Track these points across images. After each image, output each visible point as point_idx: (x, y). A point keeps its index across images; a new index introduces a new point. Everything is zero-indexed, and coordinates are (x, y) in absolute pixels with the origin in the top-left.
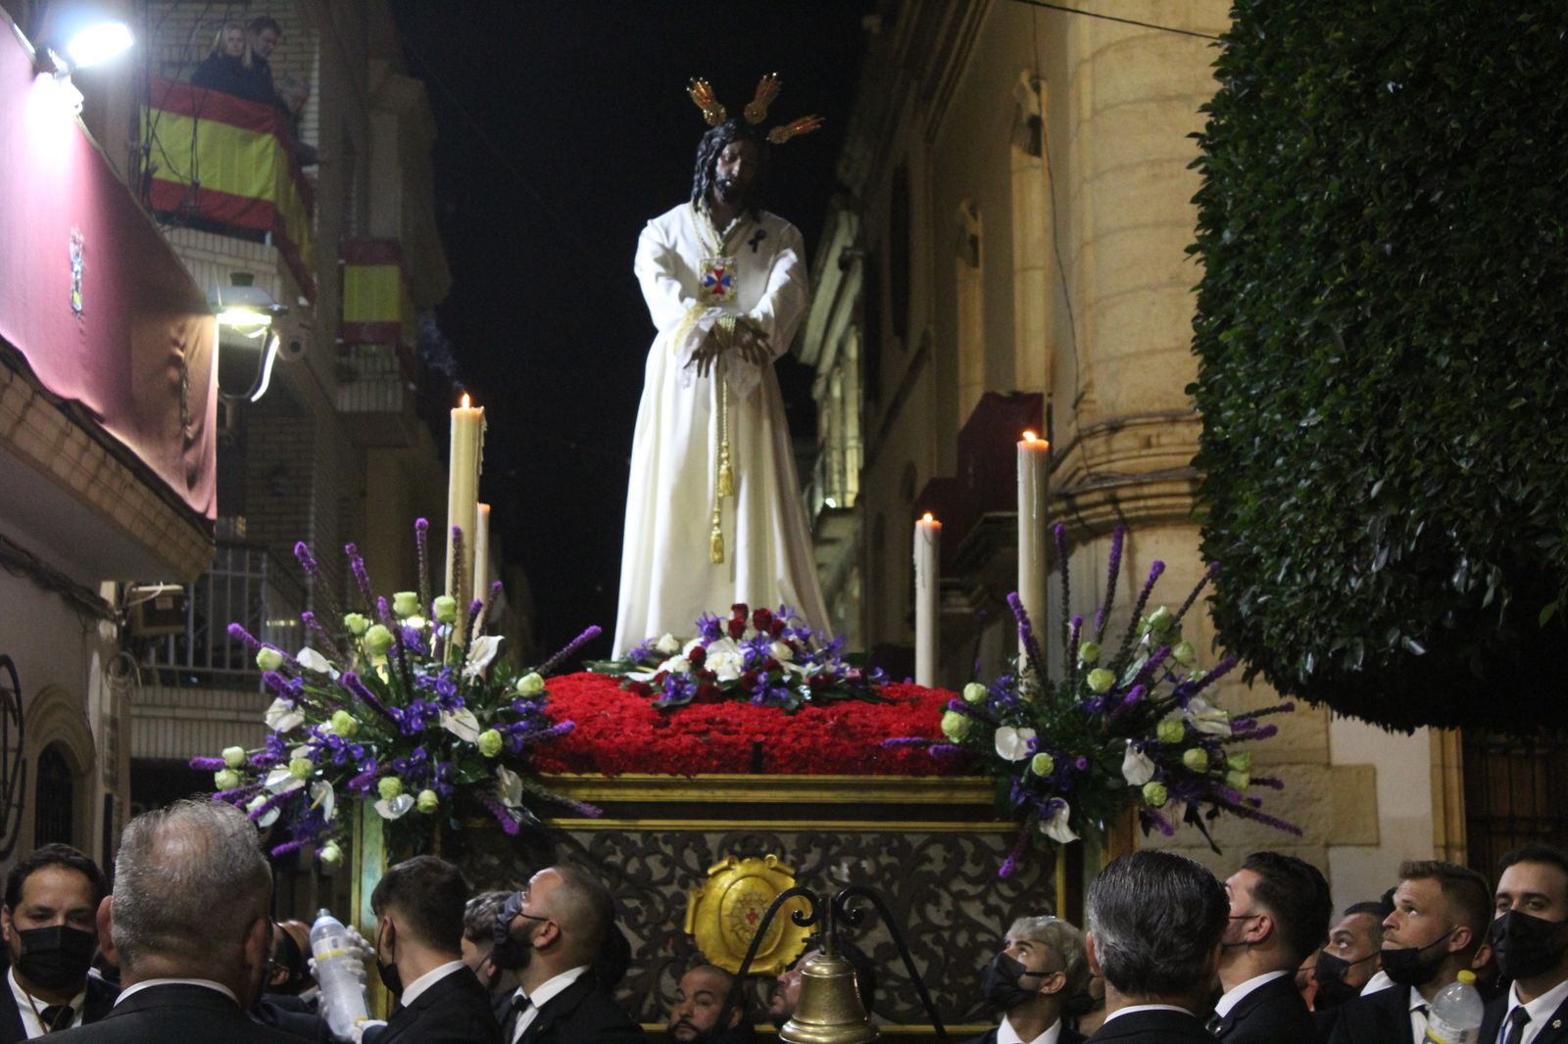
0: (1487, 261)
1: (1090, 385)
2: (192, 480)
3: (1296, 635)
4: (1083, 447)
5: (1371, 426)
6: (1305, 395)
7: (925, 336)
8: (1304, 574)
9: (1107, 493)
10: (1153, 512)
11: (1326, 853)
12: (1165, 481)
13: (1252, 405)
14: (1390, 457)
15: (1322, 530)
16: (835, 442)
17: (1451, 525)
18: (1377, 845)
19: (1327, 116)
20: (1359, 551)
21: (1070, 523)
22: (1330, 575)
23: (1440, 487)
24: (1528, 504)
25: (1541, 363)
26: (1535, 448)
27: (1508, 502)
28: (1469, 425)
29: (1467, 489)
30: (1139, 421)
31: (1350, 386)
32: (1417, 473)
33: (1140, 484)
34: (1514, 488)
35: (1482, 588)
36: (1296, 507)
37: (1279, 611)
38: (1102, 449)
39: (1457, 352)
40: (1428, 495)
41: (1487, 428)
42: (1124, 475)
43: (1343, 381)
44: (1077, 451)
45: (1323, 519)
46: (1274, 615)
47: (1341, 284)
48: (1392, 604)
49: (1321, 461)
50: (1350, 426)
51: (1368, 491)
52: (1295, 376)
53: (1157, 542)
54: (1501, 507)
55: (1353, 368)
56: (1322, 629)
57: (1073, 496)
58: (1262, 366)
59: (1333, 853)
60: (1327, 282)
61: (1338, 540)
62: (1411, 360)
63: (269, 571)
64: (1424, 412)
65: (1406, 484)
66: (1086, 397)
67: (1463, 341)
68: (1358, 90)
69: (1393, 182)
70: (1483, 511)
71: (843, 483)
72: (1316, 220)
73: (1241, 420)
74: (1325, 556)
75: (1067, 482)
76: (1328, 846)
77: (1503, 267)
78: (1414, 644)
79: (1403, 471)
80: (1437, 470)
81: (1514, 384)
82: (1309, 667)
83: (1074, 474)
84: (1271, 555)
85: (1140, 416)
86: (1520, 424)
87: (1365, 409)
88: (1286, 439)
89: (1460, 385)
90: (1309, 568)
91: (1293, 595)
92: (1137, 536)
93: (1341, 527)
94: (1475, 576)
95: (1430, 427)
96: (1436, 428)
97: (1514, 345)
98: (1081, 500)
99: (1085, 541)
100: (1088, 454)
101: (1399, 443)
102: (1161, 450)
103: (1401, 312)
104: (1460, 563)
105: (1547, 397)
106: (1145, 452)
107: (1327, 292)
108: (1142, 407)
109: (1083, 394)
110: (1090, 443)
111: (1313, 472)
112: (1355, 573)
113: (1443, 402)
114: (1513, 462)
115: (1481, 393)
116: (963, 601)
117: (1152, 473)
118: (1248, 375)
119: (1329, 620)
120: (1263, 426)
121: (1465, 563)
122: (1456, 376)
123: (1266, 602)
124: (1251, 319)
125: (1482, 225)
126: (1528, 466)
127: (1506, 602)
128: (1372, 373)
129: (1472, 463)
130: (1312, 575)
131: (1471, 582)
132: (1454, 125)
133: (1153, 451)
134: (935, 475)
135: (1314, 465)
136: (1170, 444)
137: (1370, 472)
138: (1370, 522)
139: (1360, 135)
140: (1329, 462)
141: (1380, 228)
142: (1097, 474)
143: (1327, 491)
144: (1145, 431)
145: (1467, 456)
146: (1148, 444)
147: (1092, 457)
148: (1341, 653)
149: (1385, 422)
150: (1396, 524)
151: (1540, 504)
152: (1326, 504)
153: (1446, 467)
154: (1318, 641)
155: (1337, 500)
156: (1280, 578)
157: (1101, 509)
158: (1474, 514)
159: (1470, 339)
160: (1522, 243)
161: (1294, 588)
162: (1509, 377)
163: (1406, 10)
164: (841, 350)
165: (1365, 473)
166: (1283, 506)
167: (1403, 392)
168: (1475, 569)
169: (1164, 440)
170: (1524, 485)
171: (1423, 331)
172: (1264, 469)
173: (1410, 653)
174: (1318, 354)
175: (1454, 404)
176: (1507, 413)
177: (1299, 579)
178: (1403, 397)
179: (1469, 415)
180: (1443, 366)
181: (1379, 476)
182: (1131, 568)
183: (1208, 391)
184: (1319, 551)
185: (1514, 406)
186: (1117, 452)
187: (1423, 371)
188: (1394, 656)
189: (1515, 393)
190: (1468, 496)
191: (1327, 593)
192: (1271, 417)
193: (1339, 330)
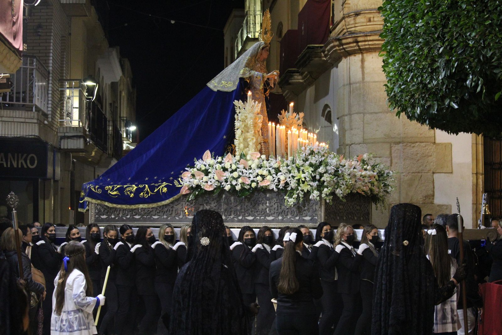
2: (15, 37)
3: (414, 100)
4: (345, 21)
5: (440, 28)
6: (418, 15)
8: (417, 78)
9: (354, 39)
10: (371, 46)
11: (433, 176)
12: (375, 35)
13: (400, 17)
14: (446, 39)
15: (423, 63)
16: (252, 13)
17: (466, 63)
18: (452, 173)
20: (435, 71)
21: (340, 50)
22: (426, 80)
23: (462, 50)
24: (492, 57)
25: (496, 9)
26: (494, 38)
27: (484, 56)
28: (472, 29)
29: (472, 51)
30: (366, 12)
31: (433, 13)
32: (455, 45)
33: (366, 36)
34: (487, 51)
35: (477, 85)
36: (414, 55)
37: (408, 91)
38: (352, 22)
39: (468, 3)
40: (459, 53)
41: (478, 30)
42: (360, 32)
43: (431, 11)
44: (343, 22)
45: (423, 60)
46: (407, 93)
48: (447, 90)
49: (423, 39)
50: (433, 27)
51: (438, 50)
52: (415, 8)
53: (372, 58)
54: (483, 58)
55: (434, 7)
56: (423, 98)
57: (341, 40)
58: (404, 3)
59: (436, 176)
61: (429, 67)
62: (453, 5)
63: (36, 65)
64: (457, 24)
65: (451, 49)
66: (346, 2)
70: (477, 59)
71: (255, 28)
73: (397, 22)
74: (424, 73)
75: (339, 34)
76: (434, 173)
78: (454, 104)
79: (450, 44)
80: (462, 44)
81: (487, 16)
82: (418, 112)
83: (342, 31)
84: (406, 71)
85: (367, 10)
86: (489, 29)
87: (438, 21)
88: (411, 30)
89: (469, 15)
90: (419, 76)
91: (413, 86)
92: (365, 55)
93: (430, 63)
94: (475, 82)
95: (459, 29)
96: (461, 30)
97: (487, 2)
98: (344, 41)
99: (346, 57)
100: (347, 24)
101: (449, 34)
102: (375, 23)
104: (469, 77)
105: (498, 21)
106: (368, 24)
108: (368, 7)
110: (348, 20)
111: (420, 42)
112: (435, 79)
113: (464, 21)
114: (487, 43)
115: (476, 18)
116: (300, 77)
117: (371, 32)
118: (399, 6)
119: (425, 95)
120: (404, 25)
121: (471, 77)
122: (468, 12)
123: (404, 88)
126: (491, 44)
127: (484, 91)
128: (440, 9)
129: (473, 42)
130: (420, 79)
131: (473, 84)
133: (371, 23)
134: (290, 29)
135: (421, 40)
136: (378, 21)
137: (439, 44)
138: (440, 61)
140: (426, 39)
142: (350, 31)
143: (425, 50)
144: (369, 16)
145: (472, 40)
146: (370, 21)
147: (349, 25)
148: (429, 107)
149: (445, 26)
150: (448, 62)
151: (496, 58)
152: (424, 54)
153: (465, 43)
154: (421, 102)
155: (429, 53)
156: (409, 80)
157: (352, 45)
158: (474, 60)
161: (414, 83)
162: (486, 13)
165: (438, 44)
166: (410, 54)
167: (451, 16)
168: (474, 80)
169: (375, 19)
170: (490, 51)
172: (404, 40)
173: (453, 108)
175: (467, 21)
176: (485, 26)
177: (415, 80)
178: (451, 18)
179: (472, 25)
180: (464, 8)
181: (442, 45)
182: (363, 67)
183: (386, 10)
184: (422, 71)
185: (487, 23)
186: (358, 23)
187: (457, 9)
188: (447, 109)
189: (487, 19)
190: (472, 54)
191: (425, 86)
192: (407, 22)
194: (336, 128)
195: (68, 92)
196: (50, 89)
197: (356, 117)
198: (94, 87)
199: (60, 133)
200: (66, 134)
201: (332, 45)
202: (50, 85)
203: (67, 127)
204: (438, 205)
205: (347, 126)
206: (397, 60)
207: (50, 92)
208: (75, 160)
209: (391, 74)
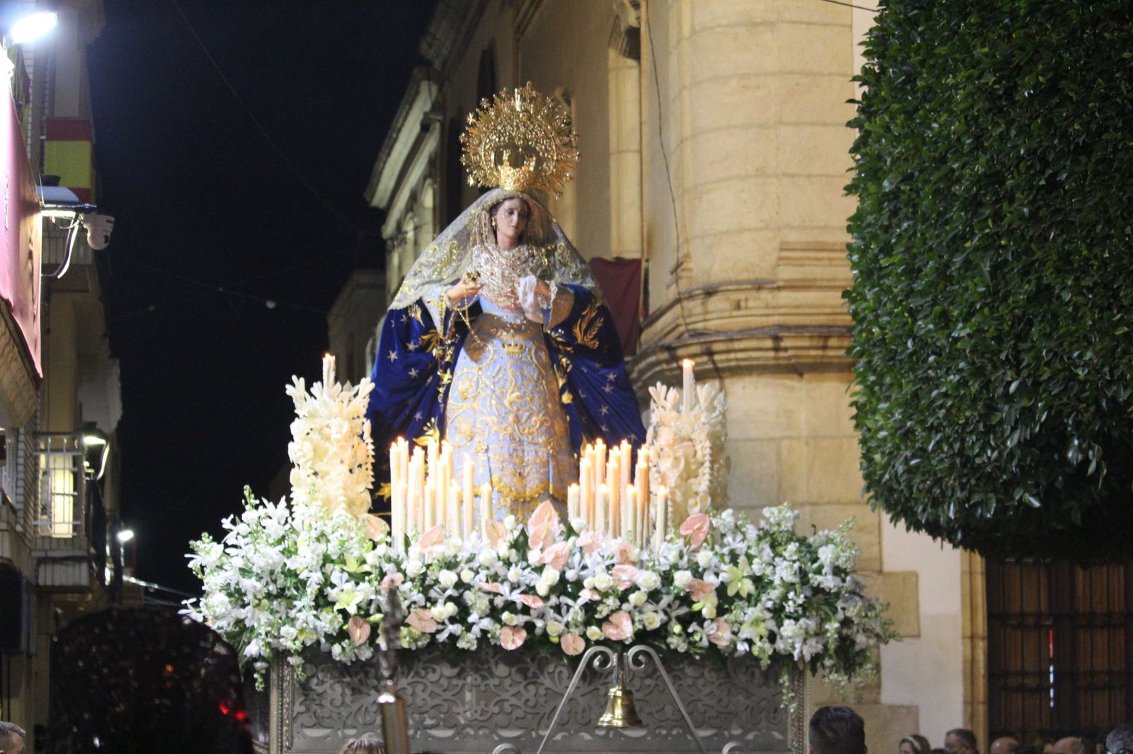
0: (1100, 227)
1: (687, 256)
3: (942, 490)
4: (682, 308)
5: (1010, 340)
6: (955, 312)
8: (951, 446)
9: (704, 347)
10: (742, 363)
12: (752, 337)
14: (1025, 363)
15: (968, 414)
17: (1068, 415)
18: (918, 636)
19: (976, 109)
20: (996, 430)
21: (671, 370)
22: (972, 447)
23: (1062, 388)
24: (1127, 404)
27: (1113, 400)
28: (1085, 344)
29: (1083, 390)
30: (731, 287)
31: (994, 309)
32: (1045, 377)
33: (732, 340)
34: (1118, 392)
35: (1086, 462)
36: (945, 396)
37: (929, 472)
38: (699, 310)
39: (1078, 290)
40: (1053, 393)
41: (1099, 347)
42: (718, 332)
43: (987, 305)
44: (676, 311)
45: (968, 405)
46: (924, 474)
47: (987, 234)
49: (968, 362)
50: (993, 338)
51: (1007, 388)
52: (947, 298)
53: (744, 388)
54: (1107, 404)
55: (995, 296)
56: (963, 486)
57: (674, 349)
58: (918, 287)
60: (976, 231)
61: (979, 421)
62: (1043, 294)
64: (1051, 333)
65: (1036, 384)
66: (684, 266)
67: (1083, 283)
68: (1001, 93)
69: (1029, 163)
70: (1094, 407)
72: (966, 183)
74: (968, 433)
75: (665, 336)
77: (1113, 231)
78: (1032, 500)
79: (1035, 375)
80: (1060, 375)
81: (1119, 316)
82: (951, 514)
83: (673, 329)
84: (923, 429)
85: (730, 283)
86: (1123, 345)
87: (1006, 328)
88: (938, 344)
89: (1079, 315)
90: (955, 440)
91: (941, 460)
92: (727, 382)
93: (982, 412)
94: (1083, 452)
95: (1056, 344)
96: (1061, 345)
97: (1119, 288)
98: (680, 352)
100: (686, 313)
101: (1032, 353)
102: (749, 312)
103: (1034, 258)
104: (1073, 442)
106: (735, 313)
107: (977, 239)
108: (733, 276)
109: (682, 263)
110: (688, 305)
111: (961, 370)
112: (992, 447)
113: (1066, 326)
114: (1117, 373)
115: (1094, 321)
117: (741, 331)
119: (969, 480)
120: (916, 332)
121: (1076, 442)
122: (1076, 308)
123: (917, 464)
124: (908, 250)
125: (1096, 200)
126: (1128, 376)
127: (1105, 472)
128: (1011, 301)
129: (1086, 371)
130: (957, 446)
131: (1081, 456)
132: (1077, 127)
133: (742, 313)
135: (962, 365)
136: (758, 308)
137: (1010, 374)
138: (1006, 409)
139: (1003, 126)
140: (975, 364)
141: (1018, 195)
142: (694, 330)
143: (972, 385)
144: (735, 296)
145: (1083, 366)
146: (738, 307)
147: (690, 315)
148: (977, 505)
149: (1020, 338)
150: (1028, 414)
152: (971, 395)
153: (1067, 373)
154: (959, 495)
155: (980, 392)
156: (930, 447)
157: (698, 360)
158: (1087, 408)
159: (1087, 281)
160: (1126, 215)
161: (943, 456)
162: (1115, 311)
163: (1038, 38)
164: (414, 198)
165: (1005, 374)
166: (934, 393)
167: (1035, 316)
168: (1083, 447)
169: (751, 304)
170: (1126, 390)
171: (1051, 273)
172: (917, 363)
173: (1029, 507)
174: (967, 283)
175: (1074, 328)
176: (1114, 337)
177: (946, 448)
178: (1036, 321)
179: (1085, 337)
180: (1067, 299)
181: (1015, 377)
184: (964, 429)
185: (1119, 332)
186: (712, 312)
187: (1050, 302)
188: (1017, 508)
189: (1120, 323)
190: (1085, 395)
191: (967, 461)
192: (924, 326)
193: (986, 267)
195: (43, 460)
196: (21, 453)
198: (101, 448)
199: (36, 550)
200: (51, 554)
201: (652, 359)
202: (21, 446)
203: (43, 538)
204: (891, 707)
206: (899, 405)
207: (21, 461)
208: (59, 611)
209: (880, 434)
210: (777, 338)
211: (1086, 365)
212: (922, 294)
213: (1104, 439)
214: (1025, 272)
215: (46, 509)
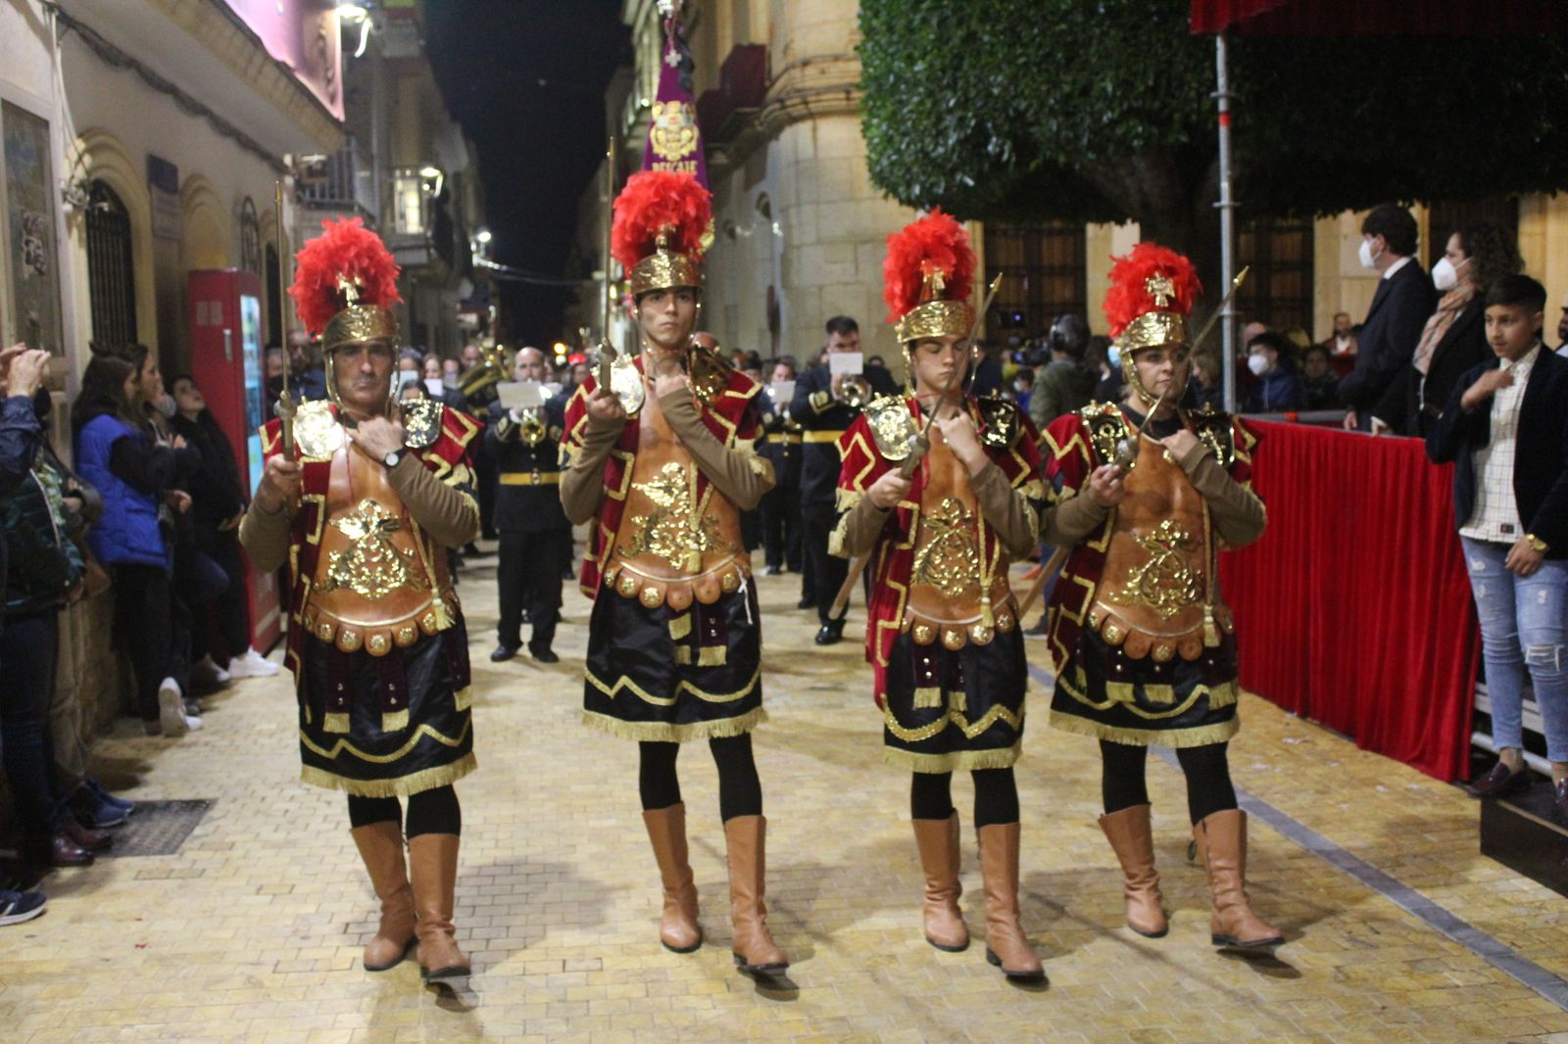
1: (792, 41)
2: (333, 99)
3: (911, 175)
4: (790, 74)
5: (950, 71)
6: (916, 54)
7: (698, 12)
8: (915, 145)
9: (802, 99)
10: (825, 109)
12: (832, 92)
13: (889, 58)
14: (959, 86)
15: (925, 123)
16: (645, 69)
17: (988, 121)
20: (941, 134)
21: (782, 114)
22: (929, 146)
23: (983, 102)
24: (1027, 110)
25: (1034, 40)
26: (1030, 83)
27: (1016, 110)
28: (998, 71)
29: (996, 103)
30: (819, 60)
31: (940, 50)
32: (972, 95)
33: (820, 94)
34: (1020, 102)
35: (1002, 152)
36: (911, 111)
37: (903, 164)
38: (799, 75)
39: (993, 34)
40: (977, 106)
41: (1007, 72)
42: (811, 89)
43: (936, 47)
44: (785, 76)
45: (925, 117)
46: (900, 166)
48: (959, 160)
49: (924, 88)
50: (939, 70)
51: (948, 104)
52: (912, 44)
53: (827, 125)
54: (1013, 112)
55: (942, 40)
56: (924, 173)
57: (784, 100)
58: (895, 38)
61: (932, 128)
62: (971, 38)
64: (976, 64)
65: (967, 100)
66: (790, 47)
67: (996, 28)
70: (1004, 114)
73: (883, 66)
74: (926, 136)
75: (780, 93)
78: (968, 180)
79: (966, 94)
80: (982, 93)
81: (1021, 51)
82: (917, 192)
83: (785, 88)
84: (898, 135)
85: (819, 57)
86: (1023, 70)
87: (947, 62)
88: (906, 77)
89: (994, 50)
90: (918, 141)
91: (910, 155)
92: (817, 121)
93: (934, 122)
94: (999, 146)
95: (979, 72)
96: (982, 72)
97: (1021, 31)
98: (787, 103)
99: (790, 125)
100: (792, 78)
101: (964, 79)
104: (992, 140)
106: (822, 77)
108: (820, 52)
109: (789, 45)
110: (793, 72)
111: (920, 93)
112: (941, 145)
113: (985, 59)
114: (1019, 90)
115: (1004, 55)
117: (825, 88)
119: (927, 168)
120: (894, 69)
121: (994, 140)
122: (992, 46)
123: (895, 159)
124: (889, 13)
126: (1026, 92)
127: (1014, 159)
128: (951, 44)
129: (999, 90)
130: (919, 145)
131: (997, 149)
133: (826, 76)
135: (921, 90)
136: (836, 73)
137: (949, 94)
138: (949, 119)
140: (928, 88)
142: (797, 89)
143: (927, 103)
144: (821, 65)
145: (997, 86)
146: (823, 72)
147: (795, 79)
148: (933, 185)
149: (957, 68)
150: (962, 121)
151: (1032, 111)
152: (927, 110)
153: (987, 92)
154: (922, 178)
155: (932, 108)
156: (903, 147)
157: (799, 107)
158: (999, 116)
159: (1000, 27)
161: (911, 152)
162: (1018, 47)
166: (905, 110)
167: (966, 53)
168: (999, 143)
169: (831, 70)
170: (1024, 101)
171: (976, 23)
172: (894, 91)
173: (966, 186)
174: (923, 33)
175: (991, 60)
176: (1017, 65)
177: (912, 147)
178: (966, 56)
179: (998, 66)
180: (987, 40)
181: (953, 96)
182: (815, 139)
183: (865, 50)
184: (923, 133)
185: (1020, 61)
186: (807, 76)
187: (975, 43)
188: (959, 186)
189: (1022, 55)
190: (997, 106)
191: (926, 154)
192: (899, 65)
193: (934, 21)
194: (776, 226)
195: (399, 185)
196: (376, 181)
197: (807, 209)
198: (436, 177)
200: (403, 244)
201: (770, 108)
202: (376, 176)
203: (402, 234)
205: (794, 222)
206: (885, 120)
207: (376, 185)
209: (876, 140)
210: (848, 92)
211: (999, 85)
212: (897, 43)
213: (1011, 136)
214: (960, 23)
215: (403, 216)
